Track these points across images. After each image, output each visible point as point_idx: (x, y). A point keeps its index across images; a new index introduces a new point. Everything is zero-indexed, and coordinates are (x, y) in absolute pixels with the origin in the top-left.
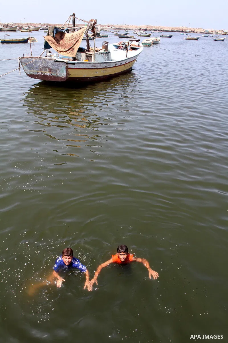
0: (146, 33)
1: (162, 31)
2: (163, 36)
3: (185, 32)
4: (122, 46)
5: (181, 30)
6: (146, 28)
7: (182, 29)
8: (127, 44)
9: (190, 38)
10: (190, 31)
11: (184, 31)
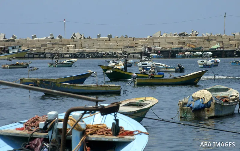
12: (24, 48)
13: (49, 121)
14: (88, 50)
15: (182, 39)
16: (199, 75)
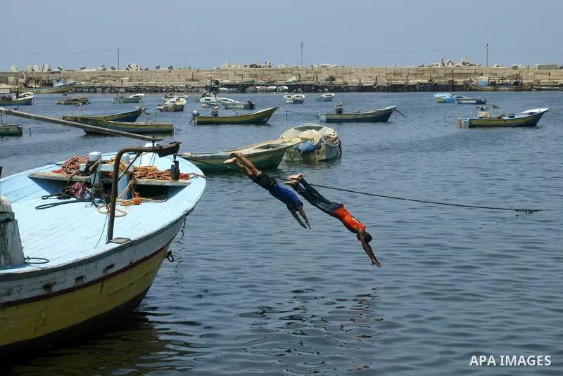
0: (251, 106)
1: (337, 89)
2: (338, 117)
3: (466, 88)
4: (84, 178)
5: (443, 81)
6: (247, 79)
7: (452, 74)
8: (109, 168)
9: (495, 116)
10: (493, 84)
11: (460, 81)
12: (70, 81)
13: (91, 163)
14: (145, 84)
15: (253, 71)
16: (269, 114)
